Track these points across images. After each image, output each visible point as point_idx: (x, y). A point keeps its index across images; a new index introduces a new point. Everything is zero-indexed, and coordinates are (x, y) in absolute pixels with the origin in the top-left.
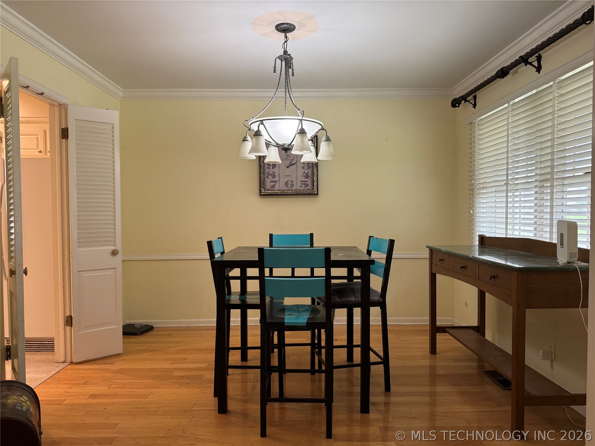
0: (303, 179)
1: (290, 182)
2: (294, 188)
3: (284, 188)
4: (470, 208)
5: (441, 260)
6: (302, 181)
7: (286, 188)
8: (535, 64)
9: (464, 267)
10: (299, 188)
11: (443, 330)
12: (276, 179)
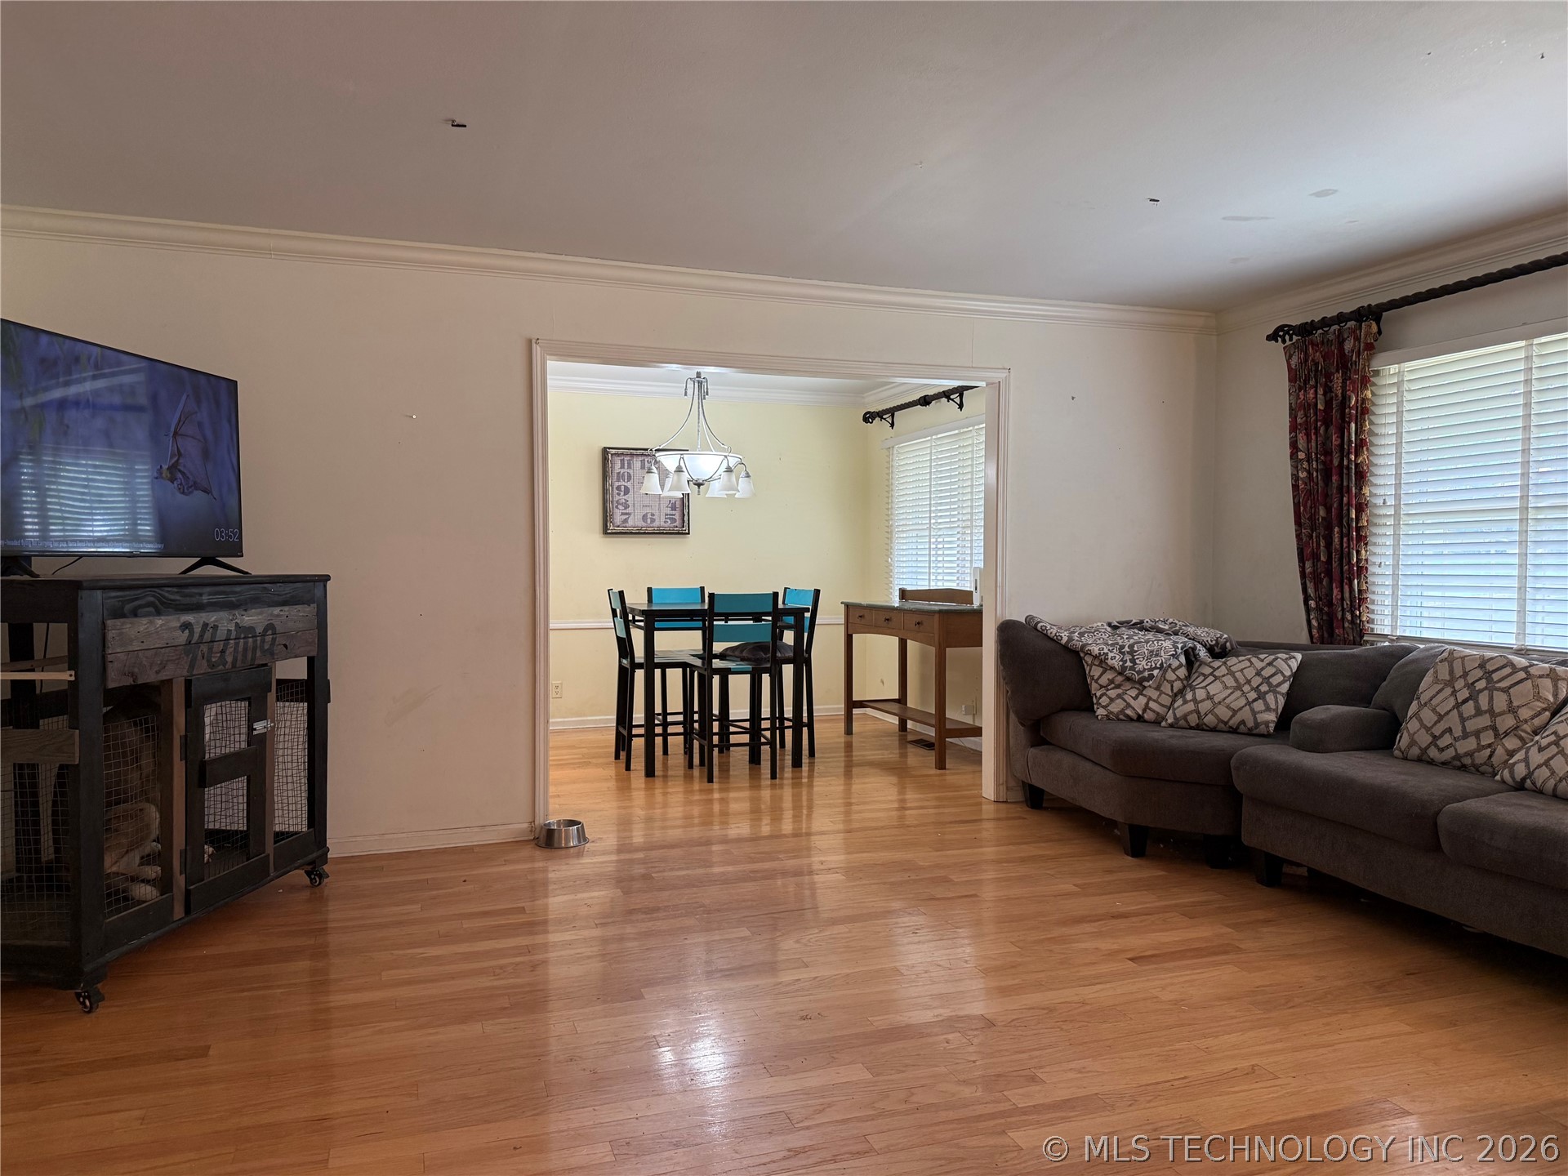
0: (669, 511)
1: (649, 516)
2: (656, 524)
3: (641, 523)
4: (888, 556)
5: (861, 617)
6: (666, 515)
7: (644, 524)
8: (958, 400)
9: (888, 620)
10: (662, 524)
11: (862, 704)
12: (629, 510)
